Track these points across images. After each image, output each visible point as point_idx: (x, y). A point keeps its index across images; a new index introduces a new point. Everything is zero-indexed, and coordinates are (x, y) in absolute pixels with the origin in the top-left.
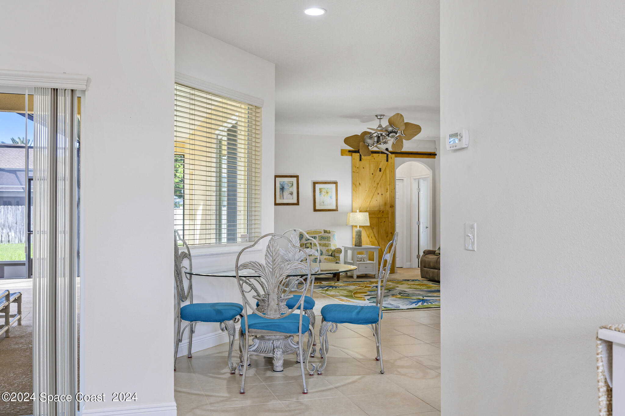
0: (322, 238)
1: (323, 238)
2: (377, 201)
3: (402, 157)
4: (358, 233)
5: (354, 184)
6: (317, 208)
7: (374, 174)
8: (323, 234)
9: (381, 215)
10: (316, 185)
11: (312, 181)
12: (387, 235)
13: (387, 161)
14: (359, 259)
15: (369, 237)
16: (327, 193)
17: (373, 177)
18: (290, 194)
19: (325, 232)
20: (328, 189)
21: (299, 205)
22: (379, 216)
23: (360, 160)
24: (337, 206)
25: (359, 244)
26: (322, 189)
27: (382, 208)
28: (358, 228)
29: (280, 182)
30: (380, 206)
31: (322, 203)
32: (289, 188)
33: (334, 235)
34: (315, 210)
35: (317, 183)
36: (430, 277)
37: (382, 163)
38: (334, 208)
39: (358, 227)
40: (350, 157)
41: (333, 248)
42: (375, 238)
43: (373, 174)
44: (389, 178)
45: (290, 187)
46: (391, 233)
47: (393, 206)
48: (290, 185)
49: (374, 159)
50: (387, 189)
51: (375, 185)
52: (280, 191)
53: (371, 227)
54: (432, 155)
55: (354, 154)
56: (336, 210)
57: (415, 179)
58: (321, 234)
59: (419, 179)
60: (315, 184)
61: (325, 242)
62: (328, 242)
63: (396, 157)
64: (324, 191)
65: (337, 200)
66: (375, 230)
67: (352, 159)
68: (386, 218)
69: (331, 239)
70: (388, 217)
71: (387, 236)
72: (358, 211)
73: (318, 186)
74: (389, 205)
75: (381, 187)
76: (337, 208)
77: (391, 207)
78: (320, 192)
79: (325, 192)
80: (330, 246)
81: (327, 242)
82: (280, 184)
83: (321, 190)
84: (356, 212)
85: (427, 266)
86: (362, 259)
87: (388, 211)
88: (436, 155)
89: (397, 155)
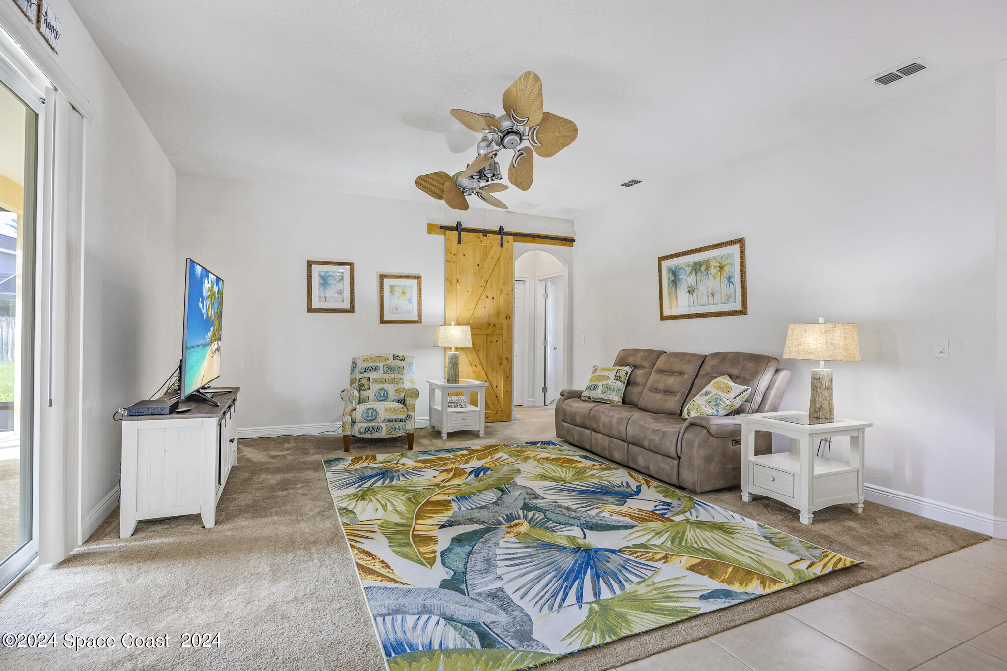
0: (389, 369)
1: (391, 368)
2: (484, 309)
3: (524, 242)
4: (454, 360)
5: (448, 280)
6: (386, 318)
7: (480, 266)
8: (391, 362)
9: (492, 331)
10: (385, 280)
11: (377, 273)
12: (500, 361)
13: (502, 246)
14: (453, 404)
15: (471, 365)
16: (404, 293)
17: (480, 271)
18: (338, 293)
19: (396, 357)
20: (405, 286)
21: (354, 312)
22: (489, 332)
23: (459, 242)
24: (420, 315)
25: (453, 377)
26: (395, 287)
27: (493, 321)
28: (453, 352)
29: (319, 272)
30: (489, 316)
31: (395, 310)
32: (335, 282)
33: (410, 364)
34: (382, 321)
35: (386, 276)
36: (574, 440)
37: (494, 249)
38: (416, 318)
39: (453, 349)
40: (443, 237)
41: (407, 385)
42: (481, 367)
43: (478, 265)
44: (504, 273)
45: (337, 282)
46: (507, 359)
47: (509, 317)
48: (338, 278)
49: (481, 242)
50: (501, 290)
51: (483, 283)
52: (319, 289)
53: (475, 348)
54: (568, 241)
55: (448, 232)
56: (419, 322)
57: (541, 280)
58: (387, 363)
59: (546, 280)
60: (382, 277)
61: (393, 376)
62: (400, 376)
63: (515, 241)
64: (398, 290)
65: (420, 305)
66: (481, 354)
67: (447, 240)
68: (499, 334)
69: (405, 371)
70: (502, 334)
71: (501, 364)
72: (453, 323)
73: (387, 282)
74: (504, 316)
75: (491, 286)
76: (421, 319)
77: (507, 318)
78: (392, 292)
79: (399, 292)
80: (403, 383)
81: (397, 376)
82: (320, 276)
83: (392, 288)
84: (451, 325)
85: (569, 420)
86: (458, 404)
87: (502, 325)
88: (574, 241)
89: (517, 238)
